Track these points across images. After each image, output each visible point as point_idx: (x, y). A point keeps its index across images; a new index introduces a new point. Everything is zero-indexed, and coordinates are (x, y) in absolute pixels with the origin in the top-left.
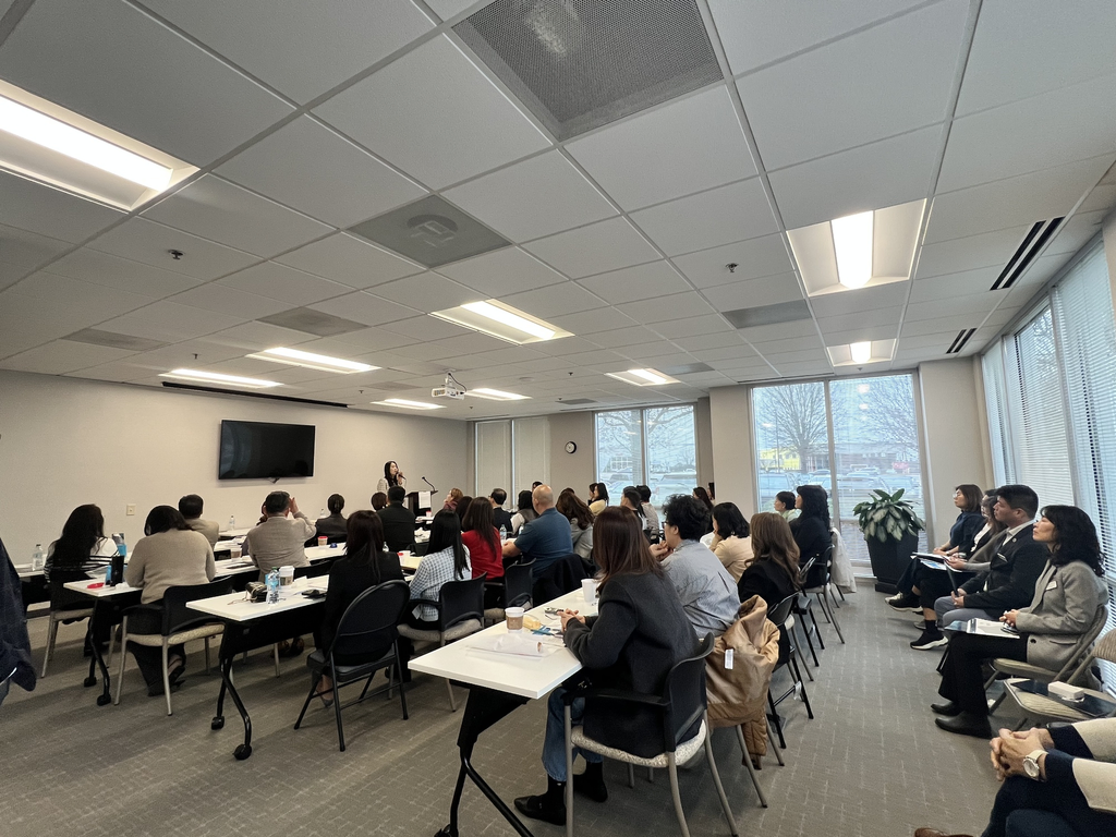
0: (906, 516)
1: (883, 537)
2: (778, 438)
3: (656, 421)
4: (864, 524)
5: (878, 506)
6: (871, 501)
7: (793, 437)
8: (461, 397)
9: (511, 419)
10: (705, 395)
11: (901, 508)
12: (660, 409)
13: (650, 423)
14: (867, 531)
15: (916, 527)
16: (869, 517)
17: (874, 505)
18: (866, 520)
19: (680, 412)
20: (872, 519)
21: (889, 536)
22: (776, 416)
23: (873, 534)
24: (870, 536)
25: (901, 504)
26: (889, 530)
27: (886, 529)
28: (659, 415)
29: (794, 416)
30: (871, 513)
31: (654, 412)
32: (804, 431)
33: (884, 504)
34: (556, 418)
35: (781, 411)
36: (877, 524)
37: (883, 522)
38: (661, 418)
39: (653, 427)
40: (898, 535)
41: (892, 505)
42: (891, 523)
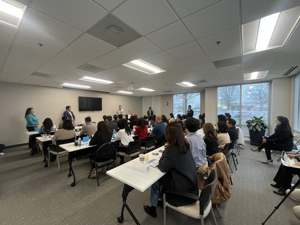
0: (262, 124)
1: (254, 130)
2: (222, 101)
3: (190, 97)
4: (249, 126)
5: (254, 121)
6: (252, 120)
7: (226, 101)
8: (136, 90)
9: (151, 96)
10: (204, 89)
11: (261, 122)
12: (191, 94)
13: (188, 97)
14: (250, 128)
15: (265, 127)
16: (251, 124)
17: (253, 121)
18: (250, 125)
19: (196, 95)
20: (252, 125)
21: (257, 130)
22: (222, 95)
23: (251, 129)
24: (250, 130)
25: (261, 121)
26: (257, 128)
27: (256, 128)
28: (191, 95)
29: (227, 95)
30: (251, 123)
31: (189, 95)
32: (229, 100)
33: (256, 121)
34: (163, 96)
35: (224, 94)
36: (253, 126)
37: (255, 126)
38: (191, 96)
39: (189, 98)
40: (260, 130)
41: (259, 121)
42: (258, 126)
